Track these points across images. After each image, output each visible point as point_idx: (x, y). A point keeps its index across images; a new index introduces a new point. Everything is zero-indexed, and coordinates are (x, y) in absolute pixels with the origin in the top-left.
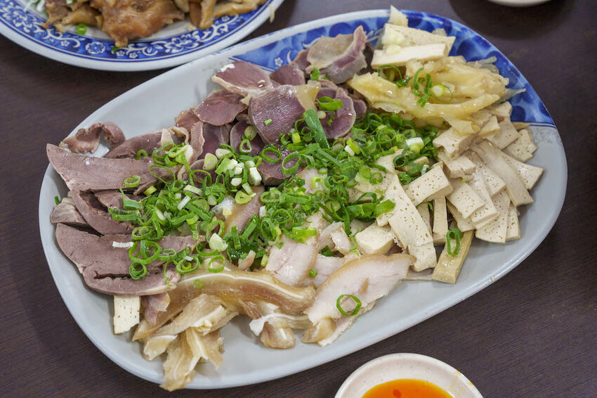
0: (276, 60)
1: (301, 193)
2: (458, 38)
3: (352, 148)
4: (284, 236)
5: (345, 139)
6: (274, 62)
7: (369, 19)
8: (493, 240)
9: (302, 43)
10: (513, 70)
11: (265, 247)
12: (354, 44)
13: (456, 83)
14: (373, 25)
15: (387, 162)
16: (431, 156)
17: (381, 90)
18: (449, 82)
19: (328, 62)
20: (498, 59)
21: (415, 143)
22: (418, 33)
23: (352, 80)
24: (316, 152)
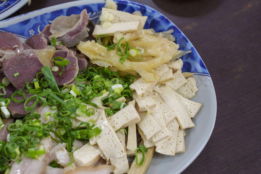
0: (30, 31)
1: (38, 124)
2: (149, 17)
3: (75, 91)
4: (23, 155)
5: (70, 85)
6: (29, 33)
7: (93, 4)
8: (167, 154)
9: (48, 20)
10: (184, 38)
11: (10, 162)
12: (80, 21)
13: (145, 48)
14: (95, 8)
15: (98, 101)
16: (128, 96)
17: (97, 52)
18: (140, 47)
19: (63, 33)
20: (174, 31)
21: (118, 87)
22: (124, 14)
23: (79, 45)
24: (48, 95)
